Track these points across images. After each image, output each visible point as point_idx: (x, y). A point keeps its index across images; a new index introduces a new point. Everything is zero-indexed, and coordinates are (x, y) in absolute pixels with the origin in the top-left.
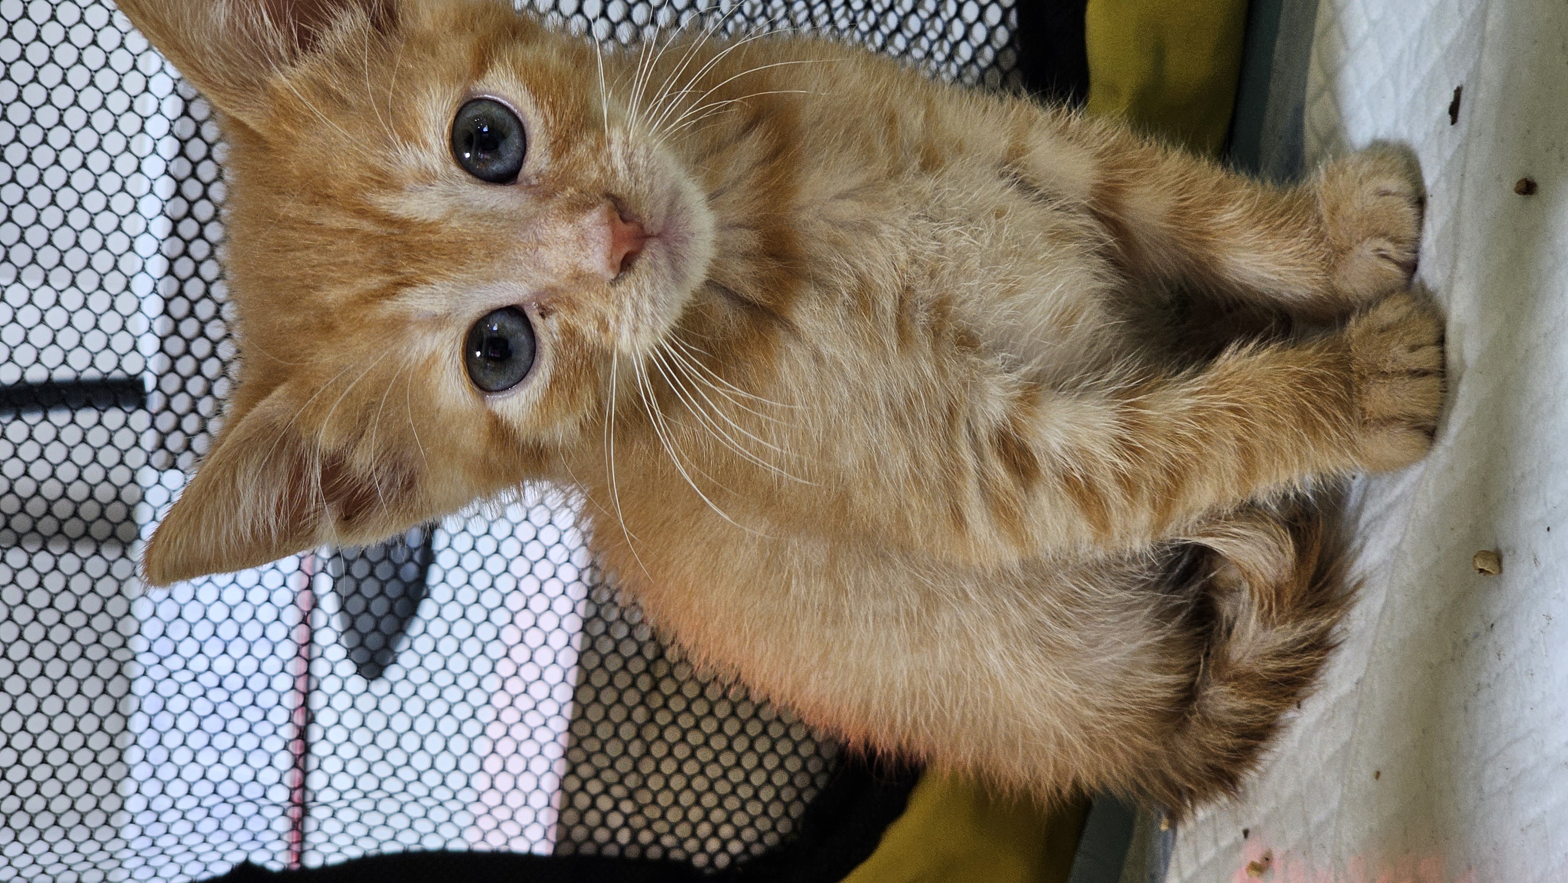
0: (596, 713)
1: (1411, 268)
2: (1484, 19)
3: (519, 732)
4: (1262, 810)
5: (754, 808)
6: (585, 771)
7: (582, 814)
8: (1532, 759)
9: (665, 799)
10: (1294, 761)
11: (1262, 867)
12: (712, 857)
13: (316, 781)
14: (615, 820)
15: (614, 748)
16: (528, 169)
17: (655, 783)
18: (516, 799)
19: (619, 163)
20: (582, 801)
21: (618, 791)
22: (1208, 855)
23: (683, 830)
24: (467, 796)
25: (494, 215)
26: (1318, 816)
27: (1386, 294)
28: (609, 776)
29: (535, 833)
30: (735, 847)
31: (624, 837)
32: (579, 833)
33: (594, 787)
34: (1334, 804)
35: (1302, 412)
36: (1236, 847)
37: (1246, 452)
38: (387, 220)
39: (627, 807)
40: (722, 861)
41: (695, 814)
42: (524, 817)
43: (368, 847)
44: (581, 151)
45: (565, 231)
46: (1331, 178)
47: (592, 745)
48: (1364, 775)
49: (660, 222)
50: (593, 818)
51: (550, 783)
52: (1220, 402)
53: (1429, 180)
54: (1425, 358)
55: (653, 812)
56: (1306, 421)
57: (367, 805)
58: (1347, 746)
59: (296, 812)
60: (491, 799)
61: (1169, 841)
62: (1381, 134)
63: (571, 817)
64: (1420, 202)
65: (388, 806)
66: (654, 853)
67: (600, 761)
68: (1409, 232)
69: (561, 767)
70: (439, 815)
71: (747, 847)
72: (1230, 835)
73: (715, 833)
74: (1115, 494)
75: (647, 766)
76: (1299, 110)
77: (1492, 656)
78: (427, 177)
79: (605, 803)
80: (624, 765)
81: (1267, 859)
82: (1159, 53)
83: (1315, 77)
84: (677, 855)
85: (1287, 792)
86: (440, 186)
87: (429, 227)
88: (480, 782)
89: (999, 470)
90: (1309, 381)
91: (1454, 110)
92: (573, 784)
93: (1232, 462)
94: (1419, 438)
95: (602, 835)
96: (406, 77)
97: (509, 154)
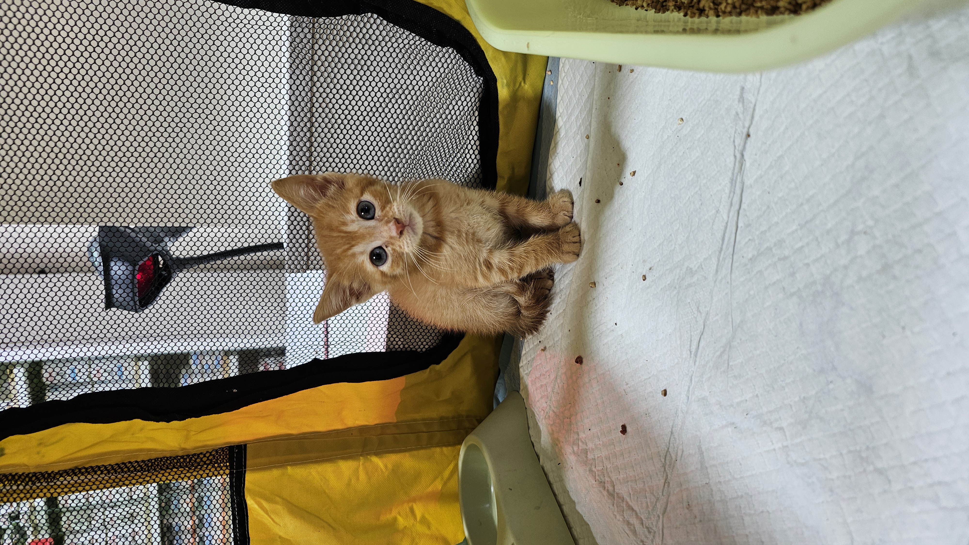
0: (394, 320)
1: (572, 217)
2: (587, 163)
3: (377, 325)
4: (544, 337)
5: (431, 338)
6: (392, 333)
7: (392, 342)
8: (605, 329)
9: (410, 337)
10: (550, 326)
11: (544, 349)
12: (422, 349)
13: (330, 340)
14: (400, 343)
15: (399, 327)
16: (376, 215)
17: (408, 334)
18: (377, 340)
19: (396, 210)
20: (392, 339)
21: (400, 337)
22: (531, 346)
23: (415, 344)
24: (366, 340)
25: (369, 227)
26: (556, 339)
27: (567, 224)
28: (398, 333)
29: (381, 347)
30: (427, 347)
31: (402, 346)
32: (392, 346)
33: (394, 336)
34: (560, 337)
35: (548, 250)
36: (538, 345)
37: (536, 259)
38: (346, 232)
39: (402, 340)
40: (424, 350)
41: (417, 340)
42: (379, 344)
43: (343, 353)
44: (388, 209)
45: (386, 228)
46: (552, 198)
47: (394, 327)
48: (566, 331)
49: (408, 223)
50: (394, 343)
51: (384, 336)
52: (530, 248)
53: (575, 199)
54: (576, 239)
55: (408, 341)
56: (549, 252)
57: (343, 344)
58: (562, 324)
59: (326, 347)
60: (371, 341)
61: (522, 343)
62: (563, 188)
63: (389, 343)
64: (573, 203)
65: (348, 344)
66: (409, 349)
67: (396, 330)
68: (570, 210)
69: (387, 332)
70: (359, 345)
71: (429, 346)
72: (536, 342)
73: (422, 344)
74: (509, 271)
75: (406, 331)
76: (545, 182)
77: (594, 305)
78: (353, 221)
79: (397, 339)
80: (401, 331)
81: (545, 348)
82: (513, 169)
83: (548, 175)
84: (414, 349)
85: (549, 333)
86: (356, 223)
87: (355, 232)
88: (368, 337)
89: (484, 268)
90: (550, 243)
91: (580, 183)
92: (390, 336)
93: (534, 262)
94: (575, 256)
95: (397, 346)
96: (346, 199)
97: (371, 212)
